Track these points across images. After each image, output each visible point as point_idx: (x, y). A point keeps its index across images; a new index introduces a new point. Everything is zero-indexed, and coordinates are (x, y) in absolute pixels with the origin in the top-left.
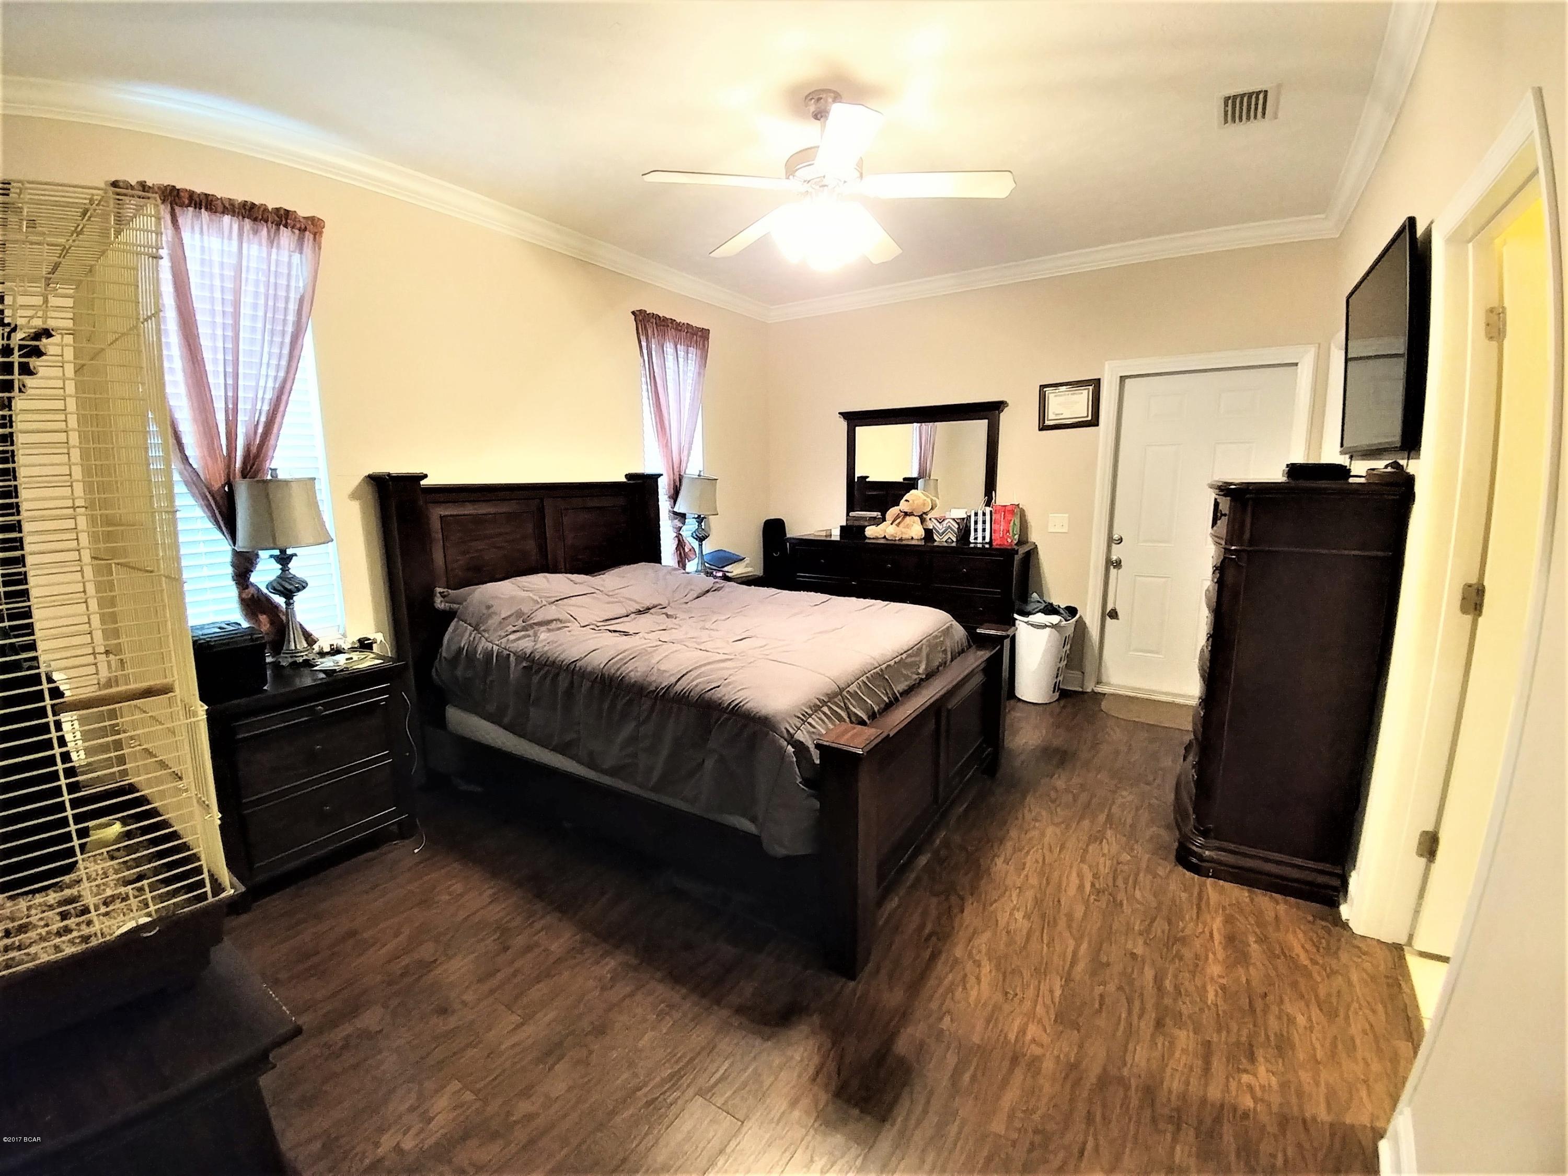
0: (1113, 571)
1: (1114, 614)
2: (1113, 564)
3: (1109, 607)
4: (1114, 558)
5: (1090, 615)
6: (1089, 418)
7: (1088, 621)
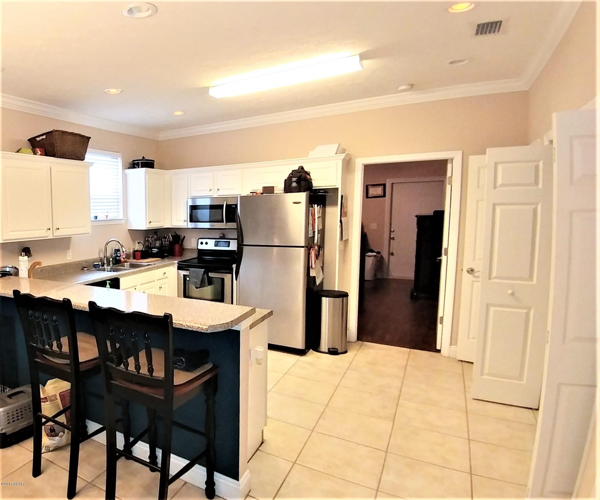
0: (392, 241)
1: (392, 254)
2: (391, 239)
3: (391, 252)
4: (392, 237)
5: (385, 254)
6: (383, 195)
7: (384, 256)
